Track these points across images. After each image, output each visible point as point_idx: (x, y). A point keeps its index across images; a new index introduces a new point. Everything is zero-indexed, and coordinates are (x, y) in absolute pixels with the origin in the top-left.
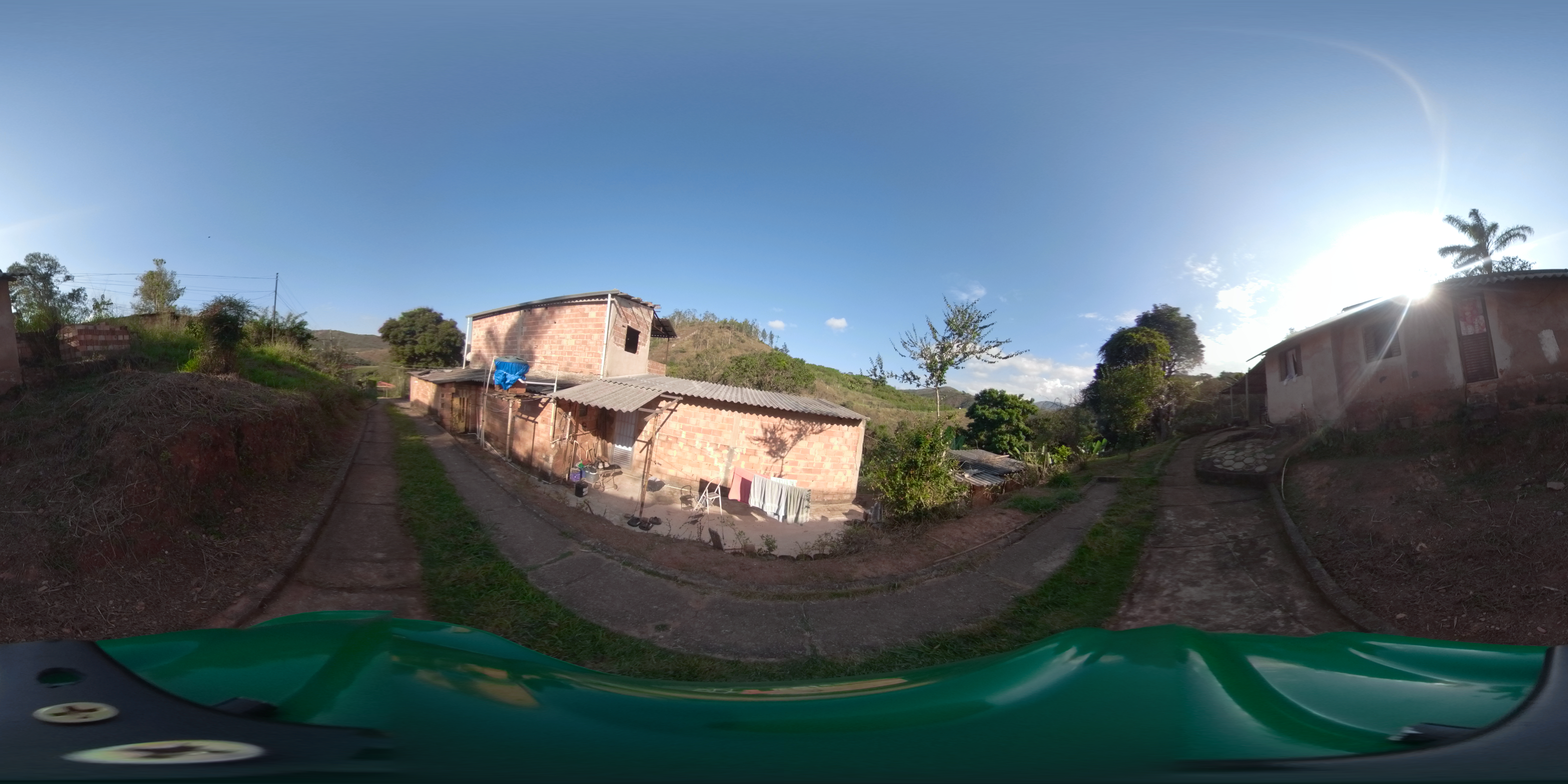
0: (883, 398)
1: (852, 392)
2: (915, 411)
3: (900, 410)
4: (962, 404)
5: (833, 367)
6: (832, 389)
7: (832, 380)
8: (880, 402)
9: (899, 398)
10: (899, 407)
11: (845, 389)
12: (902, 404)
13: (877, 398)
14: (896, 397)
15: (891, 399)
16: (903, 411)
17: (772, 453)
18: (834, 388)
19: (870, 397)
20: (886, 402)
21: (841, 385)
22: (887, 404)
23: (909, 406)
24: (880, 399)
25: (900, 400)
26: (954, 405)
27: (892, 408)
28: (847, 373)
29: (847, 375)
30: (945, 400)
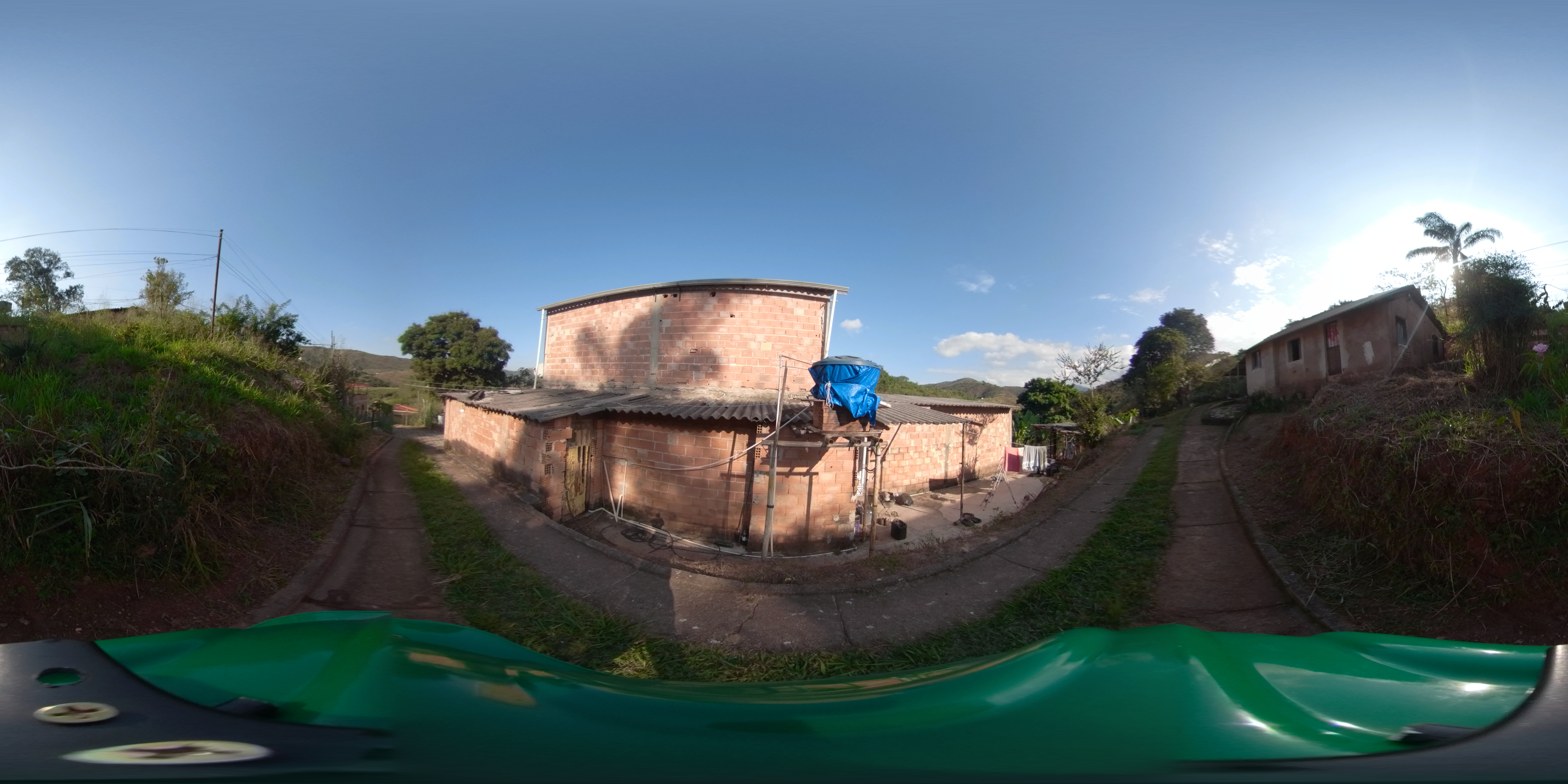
30: (966, 391)
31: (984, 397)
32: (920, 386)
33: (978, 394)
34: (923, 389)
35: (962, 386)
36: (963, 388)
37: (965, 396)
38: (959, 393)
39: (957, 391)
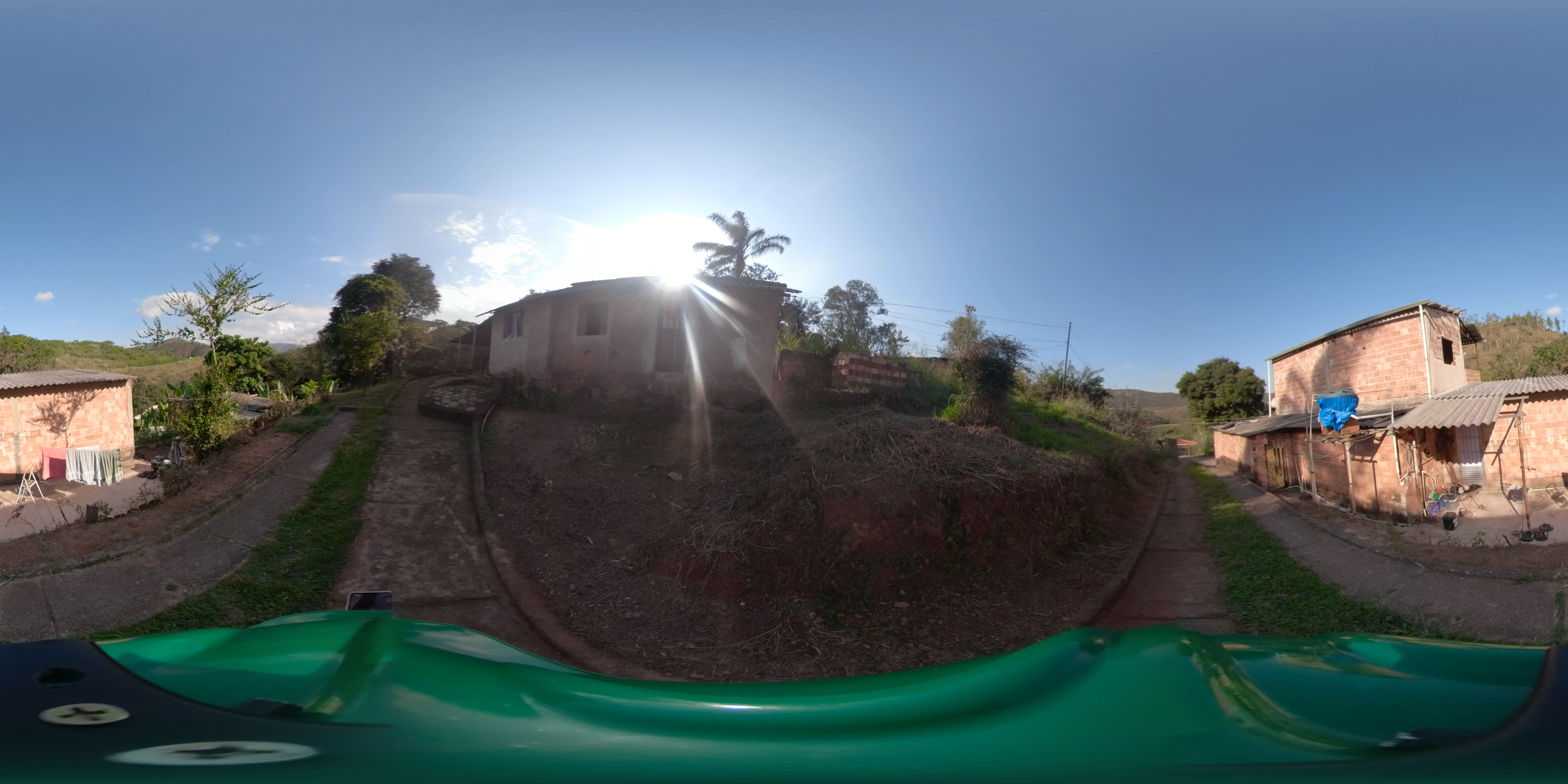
0: (112, 359)
1: (80, 359)
2: (147, 367)
3: (132, 368)
4: (192, 353)
5: (57, 339)
6: (61, 360)
7: (59, 352)
8: (111, 363)
9: (129, 357)
10: (130, 365)
11: (74, 358)
12: (133, 362)
13: (107, 360)
14: (125, 356)
15: (121, 358)
16: (135, 368)
17: (54, 430)
18: (63, 359)
19: (100, 360)
20: (116, 363)
21: (69, 354)
22: (118, 364)
23: (139, 363)
24: (110, 360)
25: (130, 359)
26: (184, 355)
27: (124, 367)
28: (72, 341)
29: (72, 343)
30: (174, 351)
31: (192, 356)
32: (126, 349)
33: (187, 353)
34: (130, 352)
35: (171, 346)
36: (171, 349)
37: (173, 356)
38: (166, 353)
39: (164, 352)
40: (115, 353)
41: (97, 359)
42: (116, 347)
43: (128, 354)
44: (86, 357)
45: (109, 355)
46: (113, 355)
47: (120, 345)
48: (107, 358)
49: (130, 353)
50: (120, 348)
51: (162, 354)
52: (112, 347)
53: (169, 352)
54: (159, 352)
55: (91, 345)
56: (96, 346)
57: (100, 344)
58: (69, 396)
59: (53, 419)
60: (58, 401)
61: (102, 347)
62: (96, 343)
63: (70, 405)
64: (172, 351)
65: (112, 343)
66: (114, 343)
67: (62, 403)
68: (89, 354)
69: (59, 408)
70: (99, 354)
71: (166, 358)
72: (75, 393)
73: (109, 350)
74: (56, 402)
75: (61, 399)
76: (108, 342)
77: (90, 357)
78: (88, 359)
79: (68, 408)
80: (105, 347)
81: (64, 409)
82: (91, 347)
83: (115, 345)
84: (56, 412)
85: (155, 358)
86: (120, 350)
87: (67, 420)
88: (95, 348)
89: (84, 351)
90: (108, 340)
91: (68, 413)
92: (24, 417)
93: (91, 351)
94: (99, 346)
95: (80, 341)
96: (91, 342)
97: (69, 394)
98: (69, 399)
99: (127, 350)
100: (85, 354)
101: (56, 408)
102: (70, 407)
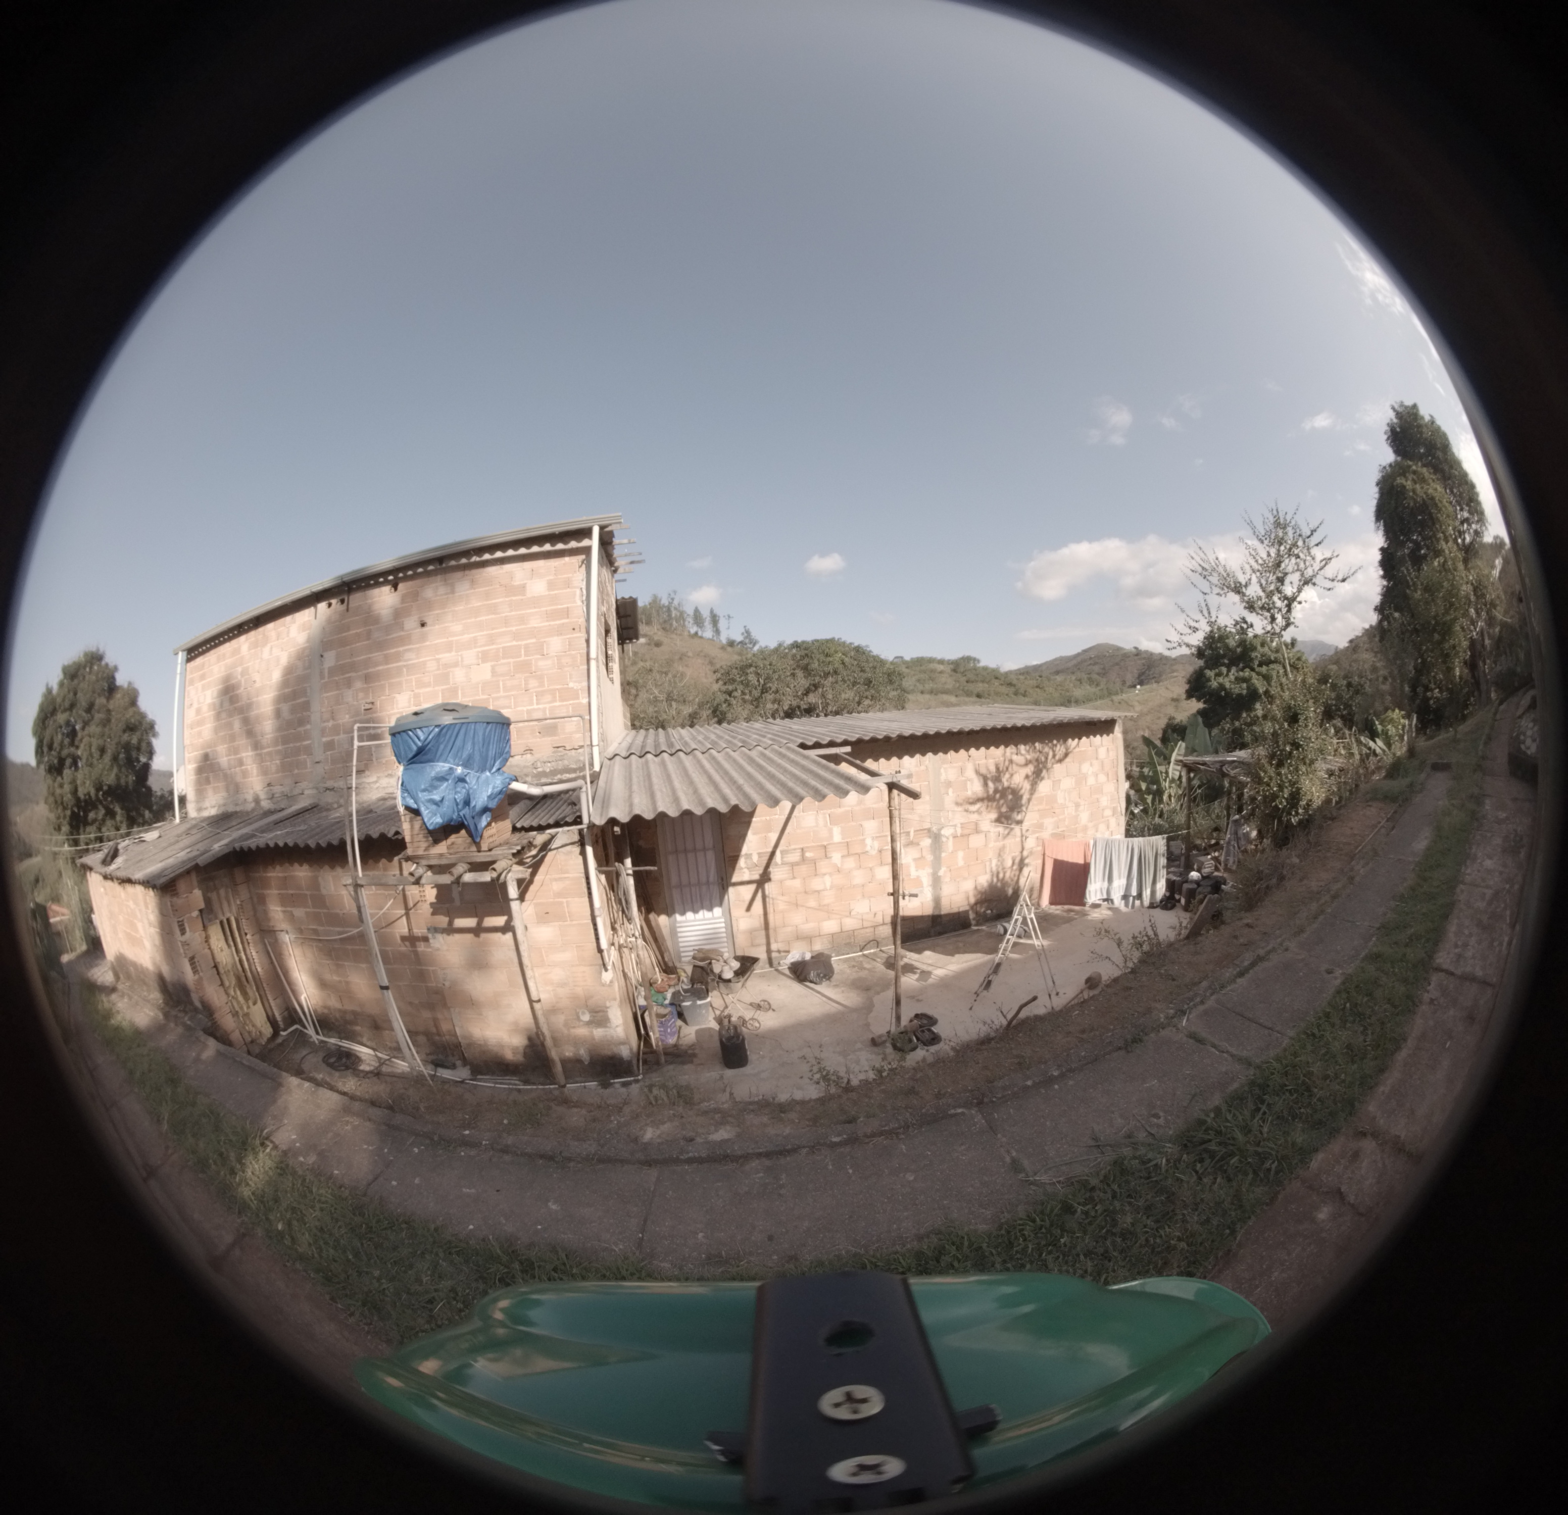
17: (1003, 820)
30: (1104, 673)
31: (1141, 683)
33: (1130, 678)
34: (1012, 677)
35: (1095, 664)
36: (1096, 668)
37: (1102, 686)
38: (1090, 679)
39: (1085, 676)
40: (983, 682)
41: (945, 697)
42: (985, 669)
43: (1010, 684)
44: (922, 692)
45: (971, 687)
46: (980, 687)
47: (992, 665)
48: (968, 694)
49: (1015, 682)
50: (994, 670)
51: (1080, 681)
52: (975, 669)
53: (1095, 676)
54: (1074, 678)
55: (932, 666)
56: (941, 667)
57: (950, 662)
58: (1028, 752)
59: (1002, 797)
60: (1011, 761)
61: (955, 671)
62: (941, 662)
63: (1030, 769)
64: (1098, 674)
65: (975, 660)
66: (979, 661)
67: (1017, 765)
68: (929, 686)
69: (1012, 775)
70: (949, 686)
71: (1089, 689)
72: (1037, 744)
73: (971, 676)
74: (1007, 763)
75: (1015, 757)
76: (968, 659)
77: (931, 692)
78: (927, 696)
79: (1027, 777)
80: (962, 670)
81: (1018, 778)
82: (933, 671)
83: (982, 664)
84: (1006, 784)
85: (1068, 691)
86: (994, 675)
87: (1024, 801)
88: (941, 672)
89: (919, 681)
90: (967, 654)
91: (1027, 786)
92: (950, 797)
93: (932, 679)
94: (948, 669)
95: (907, 658)
96: (931, 660)
97: (1028, 747)
98: (1029, 757)
99: (1007, 674)
100: (921, 687)
101: (1007, 776)
102: (1030, 774)
